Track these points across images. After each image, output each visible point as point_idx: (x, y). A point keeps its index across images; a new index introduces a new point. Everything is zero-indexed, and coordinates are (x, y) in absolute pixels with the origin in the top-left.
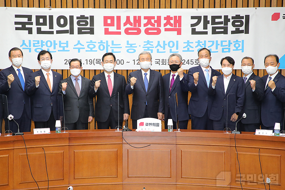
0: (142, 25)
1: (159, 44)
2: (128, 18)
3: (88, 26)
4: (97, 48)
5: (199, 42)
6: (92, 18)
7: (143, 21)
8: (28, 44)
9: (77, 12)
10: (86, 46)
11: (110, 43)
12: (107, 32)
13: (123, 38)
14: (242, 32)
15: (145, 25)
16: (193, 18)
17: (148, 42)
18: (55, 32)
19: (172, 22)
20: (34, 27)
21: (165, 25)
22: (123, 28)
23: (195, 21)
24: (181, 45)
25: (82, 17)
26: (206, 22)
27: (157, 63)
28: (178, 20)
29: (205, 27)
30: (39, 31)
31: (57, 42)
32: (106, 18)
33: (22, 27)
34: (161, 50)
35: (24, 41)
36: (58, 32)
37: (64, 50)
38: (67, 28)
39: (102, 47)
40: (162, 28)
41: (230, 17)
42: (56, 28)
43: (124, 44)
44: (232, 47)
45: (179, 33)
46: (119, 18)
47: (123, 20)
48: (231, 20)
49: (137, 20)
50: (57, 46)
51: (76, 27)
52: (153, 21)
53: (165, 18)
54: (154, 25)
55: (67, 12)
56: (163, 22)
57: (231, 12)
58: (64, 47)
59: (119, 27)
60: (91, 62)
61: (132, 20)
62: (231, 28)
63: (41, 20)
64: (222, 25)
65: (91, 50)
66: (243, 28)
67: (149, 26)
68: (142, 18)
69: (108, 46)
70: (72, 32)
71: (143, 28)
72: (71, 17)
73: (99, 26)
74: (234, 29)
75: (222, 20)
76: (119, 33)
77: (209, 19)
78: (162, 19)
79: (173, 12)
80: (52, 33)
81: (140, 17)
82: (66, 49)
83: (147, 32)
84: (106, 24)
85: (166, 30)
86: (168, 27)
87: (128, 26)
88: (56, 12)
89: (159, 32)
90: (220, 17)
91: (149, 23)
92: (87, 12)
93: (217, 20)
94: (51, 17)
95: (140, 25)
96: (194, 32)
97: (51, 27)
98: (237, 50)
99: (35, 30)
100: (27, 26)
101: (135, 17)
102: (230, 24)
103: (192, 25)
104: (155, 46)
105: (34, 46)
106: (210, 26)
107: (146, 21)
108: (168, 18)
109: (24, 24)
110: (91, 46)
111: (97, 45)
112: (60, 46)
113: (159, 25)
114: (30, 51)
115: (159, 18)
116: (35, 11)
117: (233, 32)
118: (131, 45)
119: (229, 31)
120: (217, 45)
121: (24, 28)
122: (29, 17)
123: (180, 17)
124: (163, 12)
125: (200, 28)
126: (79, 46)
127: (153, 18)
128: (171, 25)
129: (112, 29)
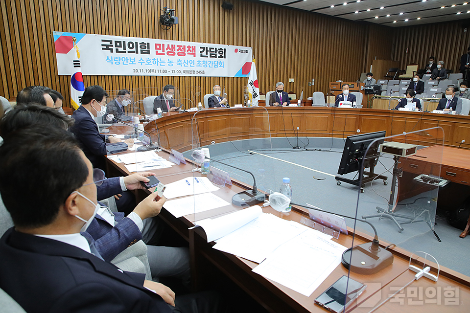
0: (176, 50)
1: (185, 62)
2: (168, 45)
3: (147, 49)
4: (151, 63)
5: (204, 61)
6: (148, 44)
7: (177, 48)
8: (110, 59)
9: (139, 40)
10: (145, 61)
11: (159, 60)
12: (157, 53)
13: (166, 57)
14: (223, 57)
15: (178, 50)
16: (201, 48)
17: (179, 60)
18: (127, 52)
19: (191, 49)
20: (114, 48)
21: (188, 51)
22: (166, 51)
23: (202, 50)
24: (196, 63)
25: (143, 43)
26: (207, 51)
27: (184, 72)
28: (194, 48)
29: (207, 54)
30: (117, 51)
31: (129, 58)
32: (156, 45)
33: (107, 48)
34: (186, 65)
35: (108, 57)
36: (129, 52)
37: (133, 63)
38: (134, 49)
39: (154, 63)
40: (186, 52)
41: (217, 49)
42: (128, 49)
43: (167, 61)
44: (219, 65)
45: (195, 56)
46: (163, 45)
47: (166, 47)
48: (218, 51)
49: (173, 47)
50: (129, 61)
51: (139, 49)
52: (181, 48)
53: (188, 47)
54: (182, 51)
55: (134, 40)
56: (187, 49)
57: (218, 46)
58: (133, 62)
59: (163, 51)
60: (149, 71)
61: (171, 47)
62: (218, 55)
63: (118, 44)
64: (214, 53)
65: (149, 64)
66: (223, 55)
67: (180, 51)
68: (176, 46)
69: (158, 61)
70: (137, 53)
71: (176, 52)
72: (136, 43)
73: (152, 49)
74: (219, 55)
75: (214, 50)
76: (164, 54)
77: (208, 49)
78: (186, 47)
79: (191, 44)
80: (125, 52)
81: (174, 45)
82: (134, 63)
83: (178, 54)
84: (156, 48)
85: (188, 54)
86: (189, 52)
87: (169, 50)
88: (127, 39)
89: (185, 55)
90: (213, 49)
91: (179, 49)
92: (146, 40)
93: (212, 50)
94: (124, 42)
95: (175, 50)
96: (202, 56)
97: (125, 48)
98: (221, 66)
99: (114, 50)
100: (109, 47)
101: (172, 45)
102: (217, 52)
103: (201, 52)
104: (183, 62)
105: (115, 60)
106: (209, 53)
107: (178, 48)
108: (189, 47)
109: (107, 46)
110: (149, 62)
111: (152, 61)
112: (130, 61)
113: (185, 51)
114: (112, 64)
115: (185, 46)
116: (114, 38)
117: (219, 57)
118: (171, 61)
119: (217, 57)
120: (212, 63)
121: (107, 49)
122: (111, 42)
123: (195, 47)
124: (186, 44)
125: (204, 54)
126: (141, 61)
127: (182, 46)
128: (191, 51)
129: (160, 51)
